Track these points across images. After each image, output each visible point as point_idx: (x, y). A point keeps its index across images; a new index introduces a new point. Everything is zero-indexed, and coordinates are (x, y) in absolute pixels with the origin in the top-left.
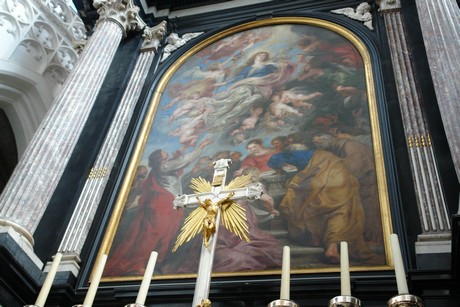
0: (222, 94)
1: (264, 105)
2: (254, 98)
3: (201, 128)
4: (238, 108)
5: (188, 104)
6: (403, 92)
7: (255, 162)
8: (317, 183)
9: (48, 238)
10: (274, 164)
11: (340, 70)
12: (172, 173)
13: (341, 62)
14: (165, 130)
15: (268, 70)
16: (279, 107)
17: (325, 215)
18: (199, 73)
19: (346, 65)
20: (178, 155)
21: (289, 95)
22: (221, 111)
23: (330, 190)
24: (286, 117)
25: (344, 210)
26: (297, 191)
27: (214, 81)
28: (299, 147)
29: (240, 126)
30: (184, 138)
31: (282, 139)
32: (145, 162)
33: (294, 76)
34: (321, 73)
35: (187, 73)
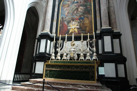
0: (71, 7)
1: (77, 9)
2: (76, 8)
3: (68, 13)
4: (73, 9)
5: (66, 9)
6: (97, 8)
7: (77, 19)
8: (85, 22)
9: (51, 31)
10: (79, 19)
11: (88, 3)
12: (65, 21)
13: (88, 1)
14: (63, 13)
15: (77, 2)
16: (79, 10)
17: (86, 27)
18: (67, 3)
19: (89, 2)
20: (66, 18)
21: (81, 7)
22: (71, 10)
23: (87, 24)
24: (80, 11)
25: (88, 26)
26: (82, 24)
27: (69, 4)
28: (82, 17)
29: (74, 13)
30: (66, 15)
31: (80, 15)
32: (61, 19)
33: (81, 4)
34: (85, 3)
35: (65, 2)
